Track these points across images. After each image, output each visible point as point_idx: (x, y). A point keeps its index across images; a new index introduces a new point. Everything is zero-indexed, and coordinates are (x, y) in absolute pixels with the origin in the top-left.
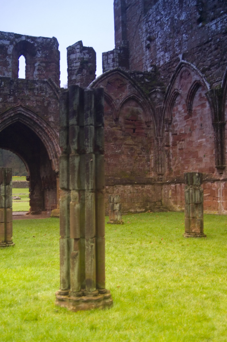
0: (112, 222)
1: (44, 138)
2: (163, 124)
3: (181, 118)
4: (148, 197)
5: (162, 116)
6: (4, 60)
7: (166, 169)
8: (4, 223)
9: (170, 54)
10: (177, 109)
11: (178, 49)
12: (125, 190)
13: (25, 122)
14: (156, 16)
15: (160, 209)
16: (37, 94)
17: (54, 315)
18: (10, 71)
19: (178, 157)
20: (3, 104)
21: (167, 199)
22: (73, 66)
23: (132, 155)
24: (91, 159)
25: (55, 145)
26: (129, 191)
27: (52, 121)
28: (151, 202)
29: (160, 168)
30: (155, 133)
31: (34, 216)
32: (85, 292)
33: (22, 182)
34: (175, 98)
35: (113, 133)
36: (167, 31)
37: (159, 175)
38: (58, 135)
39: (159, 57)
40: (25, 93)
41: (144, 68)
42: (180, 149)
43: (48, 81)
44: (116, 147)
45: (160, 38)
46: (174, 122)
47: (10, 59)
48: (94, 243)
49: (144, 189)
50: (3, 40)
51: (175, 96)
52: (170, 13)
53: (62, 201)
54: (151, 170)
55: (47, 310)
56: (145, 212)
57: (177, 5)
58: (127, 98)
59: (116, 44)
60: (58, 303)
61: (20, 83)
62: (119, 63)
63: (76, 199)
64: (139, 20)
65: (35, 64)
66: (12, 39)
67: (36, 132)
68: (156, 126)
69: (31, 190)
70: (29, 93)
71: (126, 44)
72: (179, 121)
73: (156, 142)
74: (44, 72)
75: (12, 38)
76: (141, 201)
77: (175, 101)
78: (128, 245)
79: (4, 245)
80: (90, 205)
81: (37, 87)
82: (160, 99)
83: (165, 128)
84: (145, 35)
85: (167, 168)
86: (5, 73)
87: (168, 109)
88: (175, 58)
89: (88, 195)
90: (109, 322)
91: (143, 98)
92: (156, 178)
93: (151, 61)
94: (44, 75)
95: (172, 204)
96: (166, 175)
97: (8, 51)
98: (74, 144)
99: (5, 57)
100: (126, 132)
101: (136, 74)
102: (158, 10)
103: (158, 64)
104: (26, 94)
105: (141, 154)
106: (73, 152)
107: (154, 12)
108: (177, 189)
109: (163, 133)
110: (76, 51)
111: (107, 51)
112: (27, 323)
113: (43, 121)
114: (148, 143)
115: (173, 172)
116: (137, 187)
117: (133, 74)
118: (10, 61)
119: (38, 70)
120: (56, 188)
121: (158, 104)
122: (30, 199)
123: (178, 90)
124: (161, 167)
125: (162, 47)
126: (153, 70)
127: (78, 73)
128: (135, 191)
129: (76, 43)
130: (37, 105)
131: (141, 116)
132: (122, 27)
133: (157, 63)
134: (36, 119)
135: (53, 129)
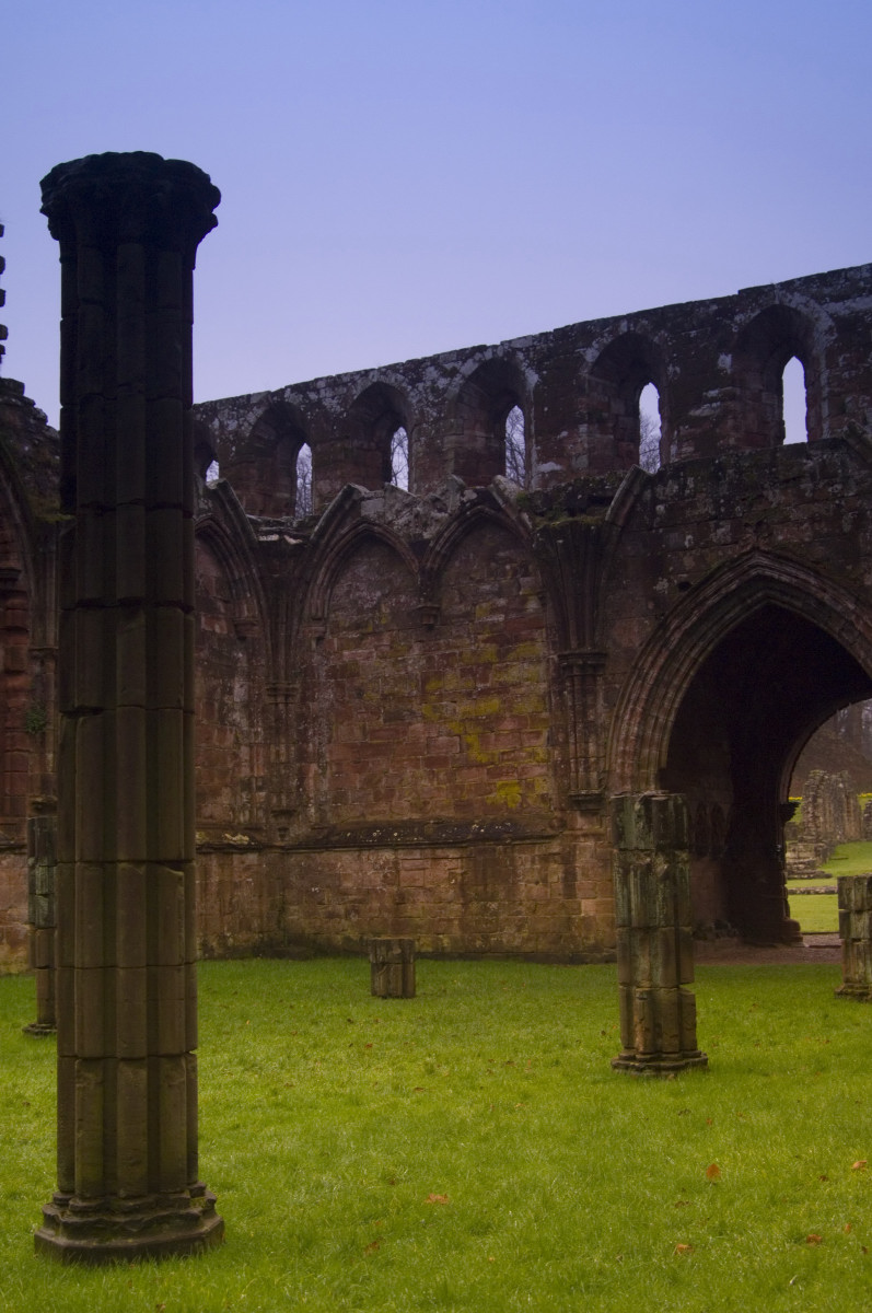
13: (790, 604)
16: (811, 495)
20: (698, 554)
40: (767, 499)
43: (844, 437)
50: (855, 298)
61: (749, 466)
67: (834, 632)
70: (783, 498)
81: (811, 468)
104: (772, 503)
130: (817, 535)
134: (814, 586)
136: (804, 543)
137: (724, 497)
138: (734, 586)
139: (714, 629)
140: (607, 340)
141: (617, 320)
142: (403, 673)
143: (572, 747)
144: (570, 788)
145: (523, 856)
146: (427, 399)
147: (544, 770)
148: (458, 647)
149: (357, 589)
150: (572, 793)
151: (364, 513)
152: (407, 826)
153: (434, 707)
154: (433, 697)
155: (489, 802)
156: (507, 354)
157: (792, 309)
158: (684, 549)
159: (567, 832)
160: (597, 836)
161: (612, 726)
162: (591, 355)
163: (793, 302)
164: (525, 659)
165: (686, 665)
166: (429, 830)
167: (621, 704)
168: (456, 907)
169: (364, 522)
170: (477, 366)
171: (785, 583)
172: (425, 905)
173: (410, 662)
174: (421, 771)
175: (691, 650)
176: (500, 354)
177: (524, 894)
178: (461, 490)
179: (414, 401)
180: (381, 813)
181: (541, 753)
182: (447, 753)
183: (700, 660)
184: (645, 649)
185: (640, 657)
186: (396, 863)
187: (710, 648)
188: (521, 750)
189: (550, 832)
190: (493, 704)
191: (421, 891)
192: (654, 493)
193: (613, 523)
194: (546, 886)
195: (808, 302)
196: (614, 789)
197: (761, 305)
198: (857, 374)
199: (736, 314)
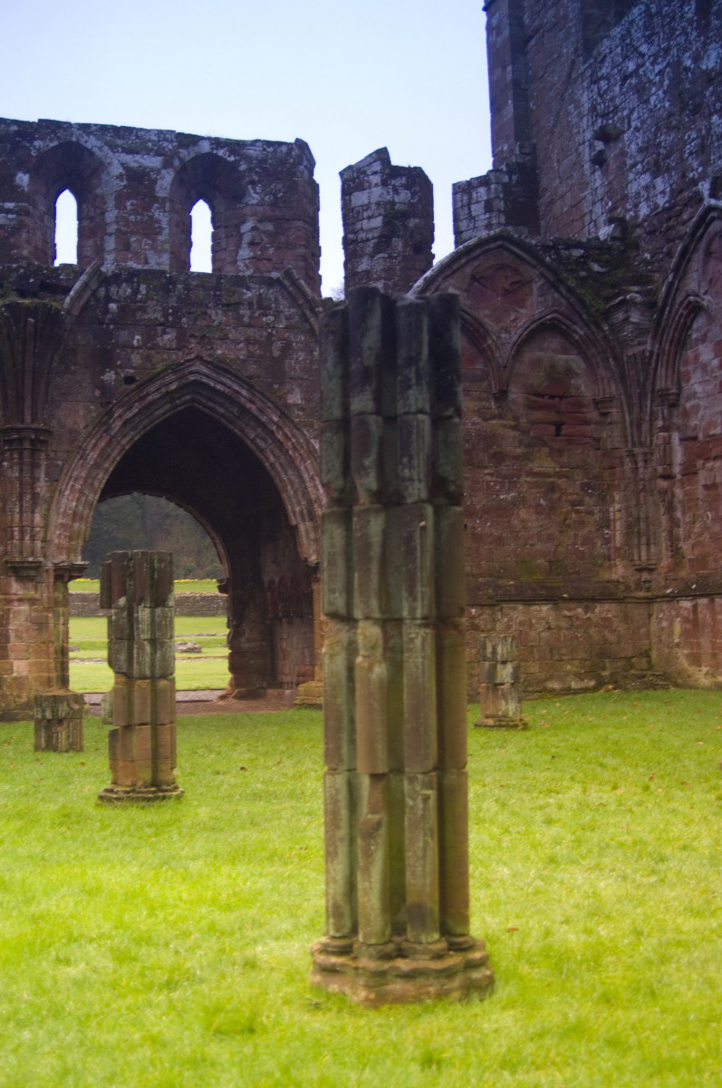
0: (490, 722)
1: (272, 458)
2: (651, 407)
3: (710, 387)
4: (605, 643)
5: (646, 379)
6: (146, 217)
7: (664, 551)
8: (149, 727)
9: (671, 182)
10: (697, 357)
11: (695, 164)
12: (530, 620)
13: (211, 409)
14: (624, 60)
15: (645, 679)
16: (248, 321)
17: (307, 1017)
18: (166, 252)
19: (702, 511)
20: (145, 354)
21: (668, 647)
22: (362, 229)
23: (552, 509)
24: (421, 521)
25: (307, 480)
26: (543, 622)
27: (297, 405)
28: (615, 658)
29: (643, 548)
30: (625, 437)
31: (243, 704)
32: (405, 945)
33: (204, 599)
34: (688, 323)
35: (489, 439)
36: (659, 106)
37: (640, 570)
38: (317, 446)
39: (634, 190)
40: (210, 317)
41: (587, 228)
42: (706, 487)
43: (281, 279)
44: (501, 483)
45: (637, 129)
46: (688, 399)
47: (164, 212)
48: (431, 788)
49: (592, 616)
50: (143, 155)
51: (688, 315)
52: (667, 50)
53: (332, 656)
54: (613, 557)
55: (286, 1002)
56: (595, 689)
57: (690, 22)
58: (534, 326)
59: (494, 156)
60: (318, 978)
61: (197, 286)
62: (505, 215)
63: (373, 648)
64: (570, 74)
65: (242, 227)
66: (170, 150)
67: (248, 438)
68: (630, 414)
69: (234, 623)
70: (224, 319)
71: (528, 154)
72: (702, 395)
73: (628, 466)
74: (271, 251)
75: (170, 147)
76: (582, 655)
77: (689, 333)
78: (541, 796)
79: (150, 795)
80: (420, 667)
81: (250, 298)
82: (641, 327)
83: (657, 419)
84: (590, 124)
85: (667, 549)
86: (149, 256)
87: (665, 358)
88: (686, 194)
89: (413, 635)
90: (482, 1043)
91: (587, 324)
92: (632, 580)
93: (610, 204)
94: (270, 260)
95: (684, 663)
96: (663, 571)
97: (157, 189)
98: (367, 474)
99: (147, 208)
100: (531, 434)
101: (560, 247)
102: (628, 41)
103: (632, 213)
104: (214, 321)
105: (581, 503)
106: (363, 497)
107: (617, 47)
108: (700, 615)
109: (652, 436)
110: (368, 181)
111: (468, 179)
112: (222, 1040)
113: (270, 404)
114: (604, 469)
115: (686, 560)
116: (569, 610)
117: (553, 247)
118: (163, 219)
119: (252, 244)
120: (312, 614)
121: (635, 342)
122: (230, 651)
123: (697, 295)
124: (648, 545)
125: (643, 160)
126: (617, 234)
127: (377, 250)
128: (564, 624)
129: (370, 155)
130: (251, 355)
131: (581, 381)
132: (515, 101)
133: (628, 211)
134: (245, 398)
135: (299, 430)
136: (239, 360)
137: (173, 308)
139: (146, 422)
143: (16, 517)
144: (6, 554)
157: (87, 149)
158: (133, 347)
160: (32, 601)
161: (54, 501)
163: (89, 143)
165: (116, 451)
167: (65, 479)
171: (217, 391)
175: (125, 436)
183: (127, 448)
184: (91, 432)
187: (136, 439)
192: (108, 292)
193: (68, 312)
195: (102, 147)
196: (50, 558)
197: (59, 138)
198: (141, 219)
199: (36, 139)
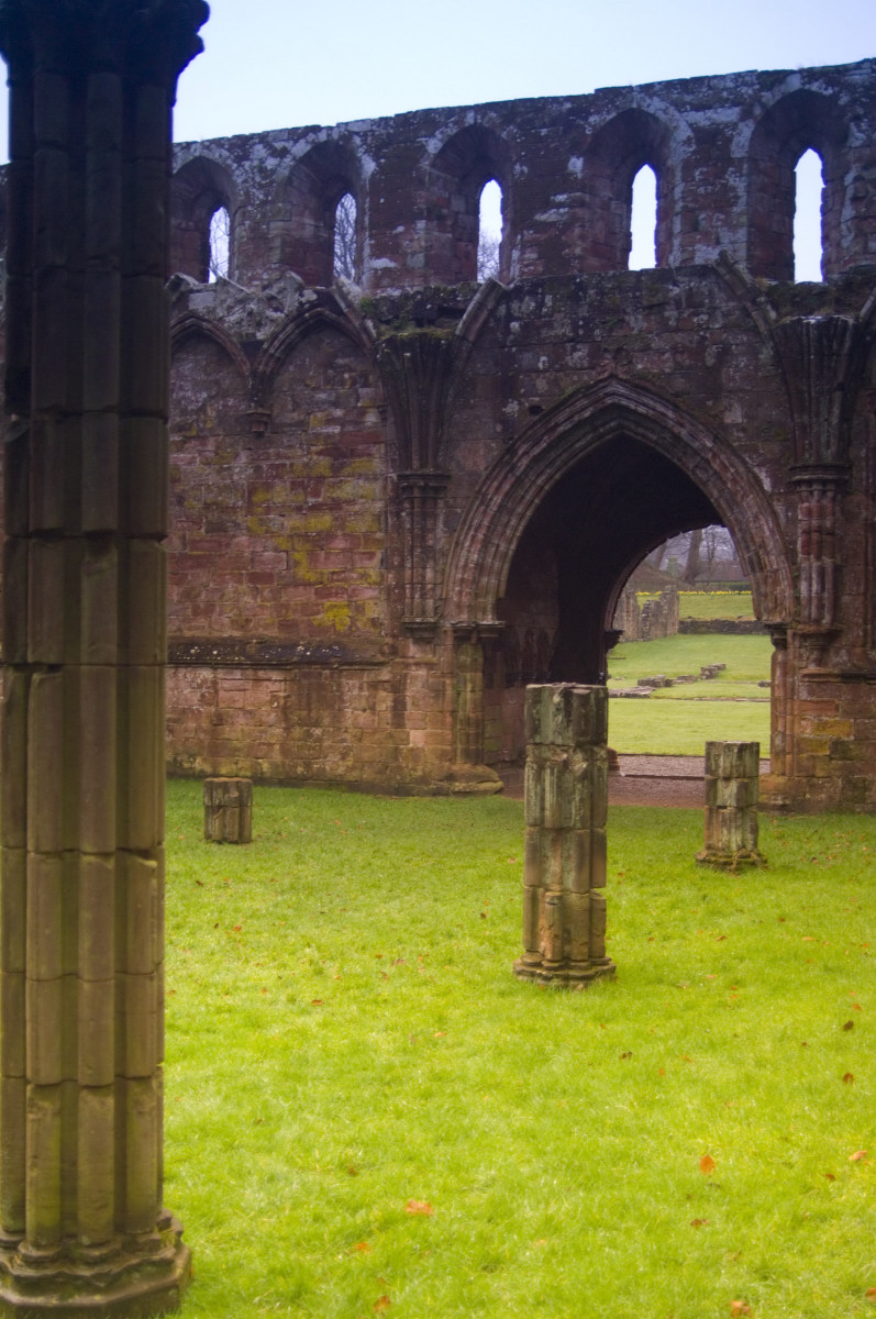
1: (715, 493)
6: (719, 187)
13: (644, 436)
16: (675, 324)
20: (552, 378)
27: (736, 425)
38: (763, 476)
40: (628, 324)
43: (716, 265)
50: (717, 109)
61: (612, 288)
65: (846, 179)
67: (688, 469)
70: (645, 324)
81: (677, 295)
97: (733, 149)
99: (720, 175)
104: (633, 329)
113: (700, 427)
118: (738, 184)
119: (855, 199)
130: (678, 366)
134: (672, 420)
135: (739, 457)
136: (664, 374)
137: (584, 319)
138: (587, 414)
139: (564, 456)
140: (452, 130)
141: (464, 110)
142: (229, 481)
143: (408, 572)
144: (403, 613)
145: (351, 682)
146: (253, 179)
147: (376, 593)
148: (289, 458)
149: (181, 388)
150: (407, 620)
151: (192, 306)
152: (226, 644)
153: (261, 520)
154: (260, 510)
155: (316, 623)
156: (342, 137)
157: (649, 114)
158: (538, 371)
159: (398, 660)
160: (430, 666)
161: (451, 554)
162: (433, 145)
163: (651, 107)
164: (360, 475)
165: (531, 493)
166: (251, 650)
167: (462, 529)
168: (278, 731)
169: (191, 317)
170: (309, 147)
171: (641, 414)
172: (246, 728)
173: (237, 470)
174: (244, 586)
175: (537, 477)
176: (335, 136)
177: (350, 721)
178: (300, 289)
179: (239, 181)
180: (199, 629)
181: (374, 575)
182: (273, 568)
183: (547, 487)
184: (491, 473)
185: (484, 483)
186: (215, 683)
187: (557, 476)
188: (352, 570)
189: (382, 659)
190: (325, 521)
191: (241, 713)
192: (509, 309)
193: (463, 338)
194: (374, 714)
195: (667, 108)
196: (449, 618)
197: (617, 108)
198: (713, 190)
199: (591, 114)
